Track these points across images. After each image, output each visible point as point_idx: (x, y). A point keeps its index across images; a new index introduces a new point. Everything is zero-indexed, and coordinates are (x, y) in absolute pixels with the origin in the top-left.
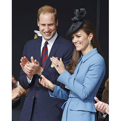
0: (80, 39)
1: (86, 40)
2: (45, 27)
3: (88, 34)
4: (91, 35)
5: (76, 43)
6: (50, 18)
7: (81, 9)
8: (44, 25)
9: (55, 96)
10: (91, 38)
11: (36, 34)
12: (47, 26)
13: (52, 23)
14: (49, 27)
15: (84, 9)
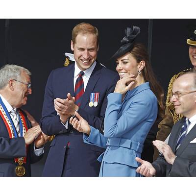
0: (127, 66)
1: (134, 69)
2: (83, 52)
3: (139, 61)
4: (142, 64)
5: (120, 70)
6: (92, 40)
7: (134, 27)
8: (83, 49)
9: (90, 143)
10: (142, 67)
11: (68, 57)
12: (86, 51)
13: (93, 47)
14: (90, 52)
15: (138, 28)
